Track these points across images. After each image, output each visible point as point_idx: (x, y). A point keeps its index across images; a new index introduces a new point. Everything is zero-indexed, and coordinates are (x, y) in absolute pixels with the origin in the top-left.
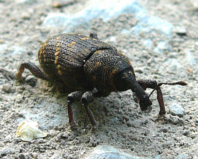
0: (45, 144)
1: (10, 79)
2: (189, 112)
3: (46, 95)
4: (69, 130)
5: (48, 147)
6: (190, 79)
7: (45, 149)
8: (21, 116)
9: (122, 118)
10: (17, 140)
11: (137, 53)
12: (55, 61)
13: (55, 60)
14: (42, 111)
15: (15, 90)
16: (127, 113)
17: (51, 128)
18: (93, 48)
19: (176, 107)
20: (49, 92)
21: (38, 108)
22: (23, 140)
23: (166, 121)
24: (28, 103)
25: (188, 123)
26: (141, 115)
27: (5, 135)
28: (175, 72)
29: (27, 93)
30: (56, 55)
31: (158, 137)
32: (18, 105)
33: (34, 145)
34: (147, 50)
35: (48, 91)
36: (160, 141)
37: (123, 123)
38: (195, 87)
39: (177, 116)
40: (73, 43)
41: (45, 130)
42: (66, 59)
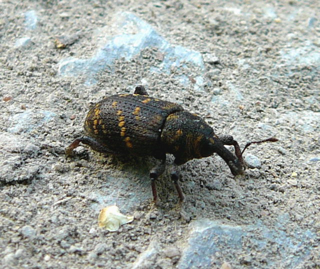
0: (135, 230)
1: (57, 154)
2: (265, 161)
3: (108, 169)
4: (154, 208)
5: (139, 233)
6: (245, 118)
7: (136, 235)
8: (94, 201)
9: (198, 181)
10: (104, 232)
11: (178, 95)
12: (122, 133)
13: (121, 131)
14: (113, 191)
15: (69, 168)
16: (201, 173)
17: (132, 209)
18: (163, 113)
19: (252, 159)
20: (110, 164)
21: (107, 187)
22: (111, 231)
23: (247, 177)
24: (94, 183)
25: (270, 175)
26: (215, 174)
27: (88, 229)
28: (227, 113)
29: (87, 170)
30: (121, 126)
31: (248, 198)
32: (84, 187)
33: (124, 234)
34: (187, 89)
35: (108, 163)
36: (253, 203)
37: (202, 186)
38: (255, 128)
39: (256, 169)
40: (138, 109)
41: (128, 213)
42: (137, 131)
